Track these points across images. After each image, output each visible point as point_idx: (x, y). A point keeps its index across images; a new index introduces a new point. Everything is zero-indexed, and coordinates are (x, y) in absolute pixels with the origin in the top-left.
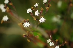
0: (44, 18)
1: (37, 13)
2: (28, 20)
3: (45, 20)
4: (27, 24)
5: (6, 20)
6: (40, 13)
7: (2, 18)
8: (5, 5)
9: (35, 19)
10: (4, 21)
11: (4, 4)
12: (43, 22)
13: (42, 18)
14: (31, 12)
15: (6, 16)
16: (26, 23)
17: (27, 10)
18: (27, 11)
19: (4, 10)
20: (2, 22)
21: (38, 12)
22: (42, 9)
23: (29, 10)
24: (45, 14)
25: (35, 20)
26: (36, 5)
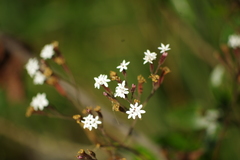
0: (141, 106)
1: (121, 91)
2: (97, 108)
3: (144, 112)
4: (93, 120)
5: (41, 108)
6: (132, 91)
7: (31, 100)
8: (42, 62)
9: (116, 107)
10: (36, 109)
11: (39, 59)
12: (137, 116)
13: (134, 104)
14: (107, 85)
15: (41, 93)
17: (96, 79)
18: (95, 82)
20: (29, 113)
21: (126, 86)
22: (140, 79)
23: (101, 80)
25: (117, 110)
26: (124, 66)
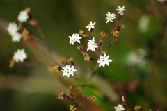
0: (108, 56)
1: (92, 46)
2: (71, 59)
3: (111, 61)
5: (22, 60)
6: (100, 45)
7: (13, 55)
8: (20, 25)
9: (87, 58)
10: (17, 61)
11: (18, 23)
12: (106, 65)
13: (103, 55)
14: (79, 42)
15: (21, 49)
16: (68, 67)
17: (70, 37)
18: (69, 39)
19: (16, 37)
20: (11, 65)
21: (95, 42)
22: (103, 34)
23: (74, 38)
24: (111, 46)
25: (89, 60)
26: (91, 26)
